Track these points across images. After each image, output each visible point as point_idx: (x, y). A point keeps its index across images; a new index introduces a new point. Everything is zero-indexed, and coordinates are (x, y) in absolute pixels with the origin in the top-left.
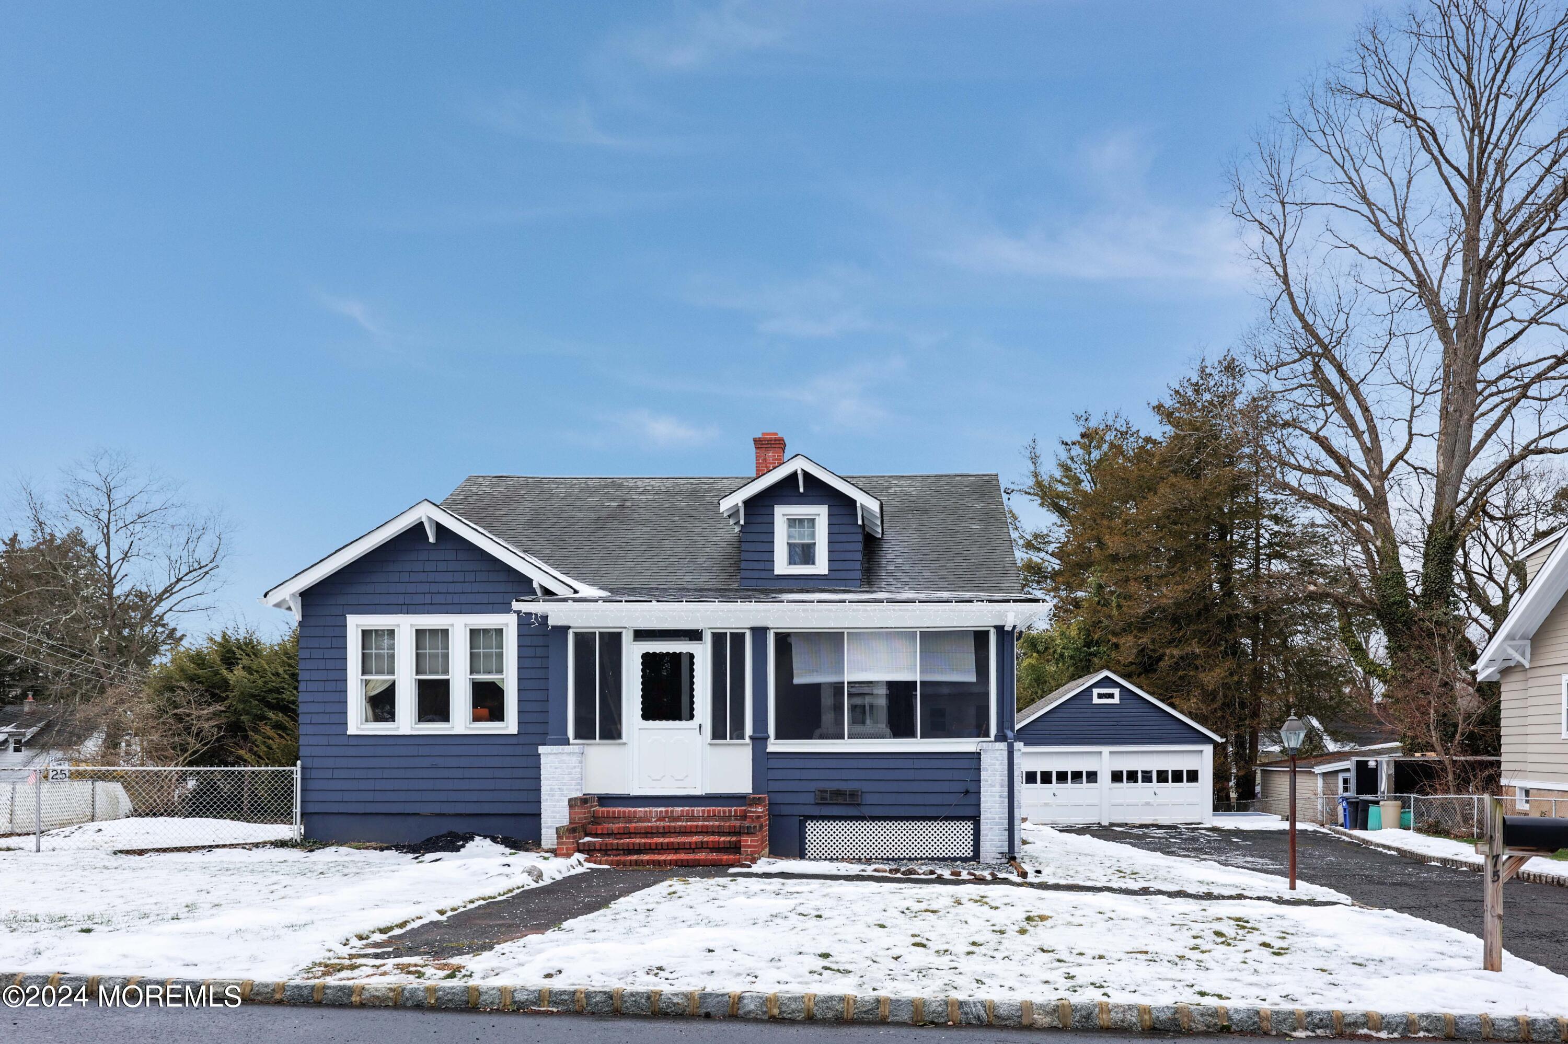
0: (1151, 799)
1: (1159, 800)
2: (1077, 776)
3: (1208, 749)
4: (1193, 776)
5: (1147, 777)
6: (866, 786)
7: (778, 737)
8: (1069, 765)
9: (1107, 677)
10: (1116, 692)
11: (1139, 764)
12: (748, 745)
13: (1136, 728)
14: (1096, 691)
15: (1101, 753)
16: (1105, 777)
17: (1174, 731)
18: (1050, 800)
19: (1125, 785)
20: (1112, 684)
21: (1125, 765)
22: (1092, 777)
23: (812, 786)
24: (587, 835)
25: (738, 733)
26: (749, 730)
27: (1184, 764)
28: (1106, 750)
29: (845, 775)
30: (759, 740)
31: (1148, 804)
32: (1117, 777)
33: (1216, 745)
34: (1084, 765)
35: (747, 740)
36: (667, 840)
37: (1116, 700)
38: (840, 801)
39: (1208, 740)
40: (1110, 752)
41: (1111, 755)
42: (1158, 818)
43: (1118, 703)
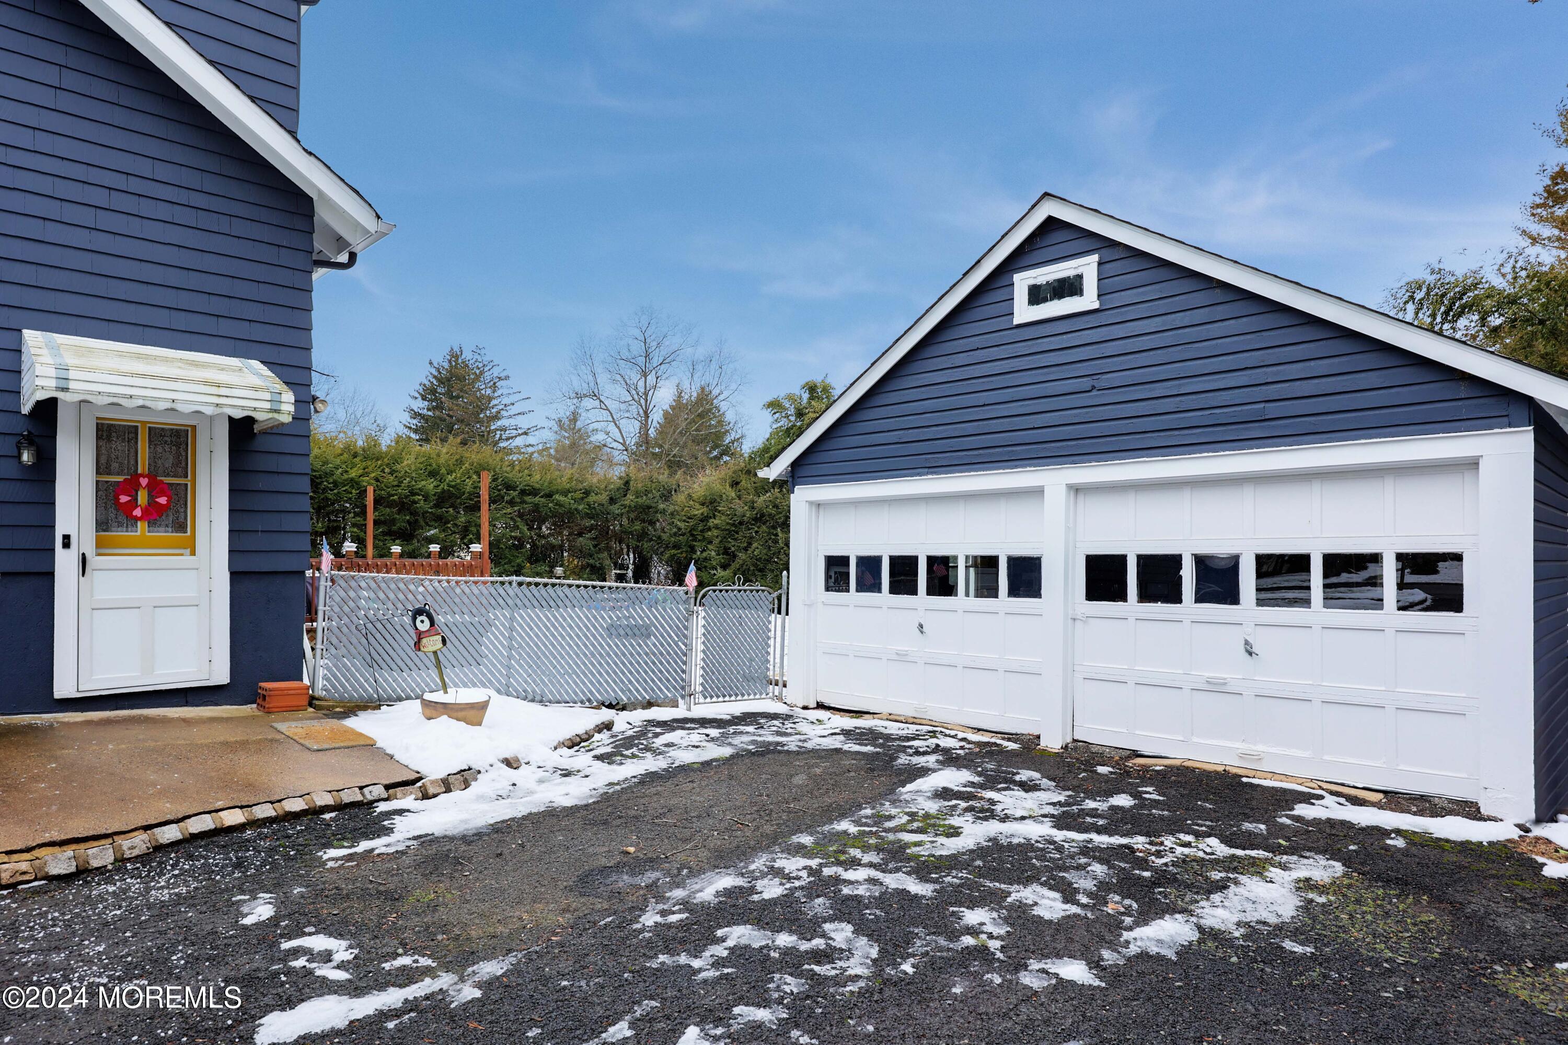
2: (983, 572)
10: (1089, 267)
14: (1020, 282)
15: (1041, 493)
17: (1374, 392)
18: (913, 643)
20: (1079, 243)
28: (1054, 481)
31: (1215, 688)
37: (1089, 299)
40: (1076, 490)
41: (1081, 497)
42: (1260, 748)
43: (1096, 305)
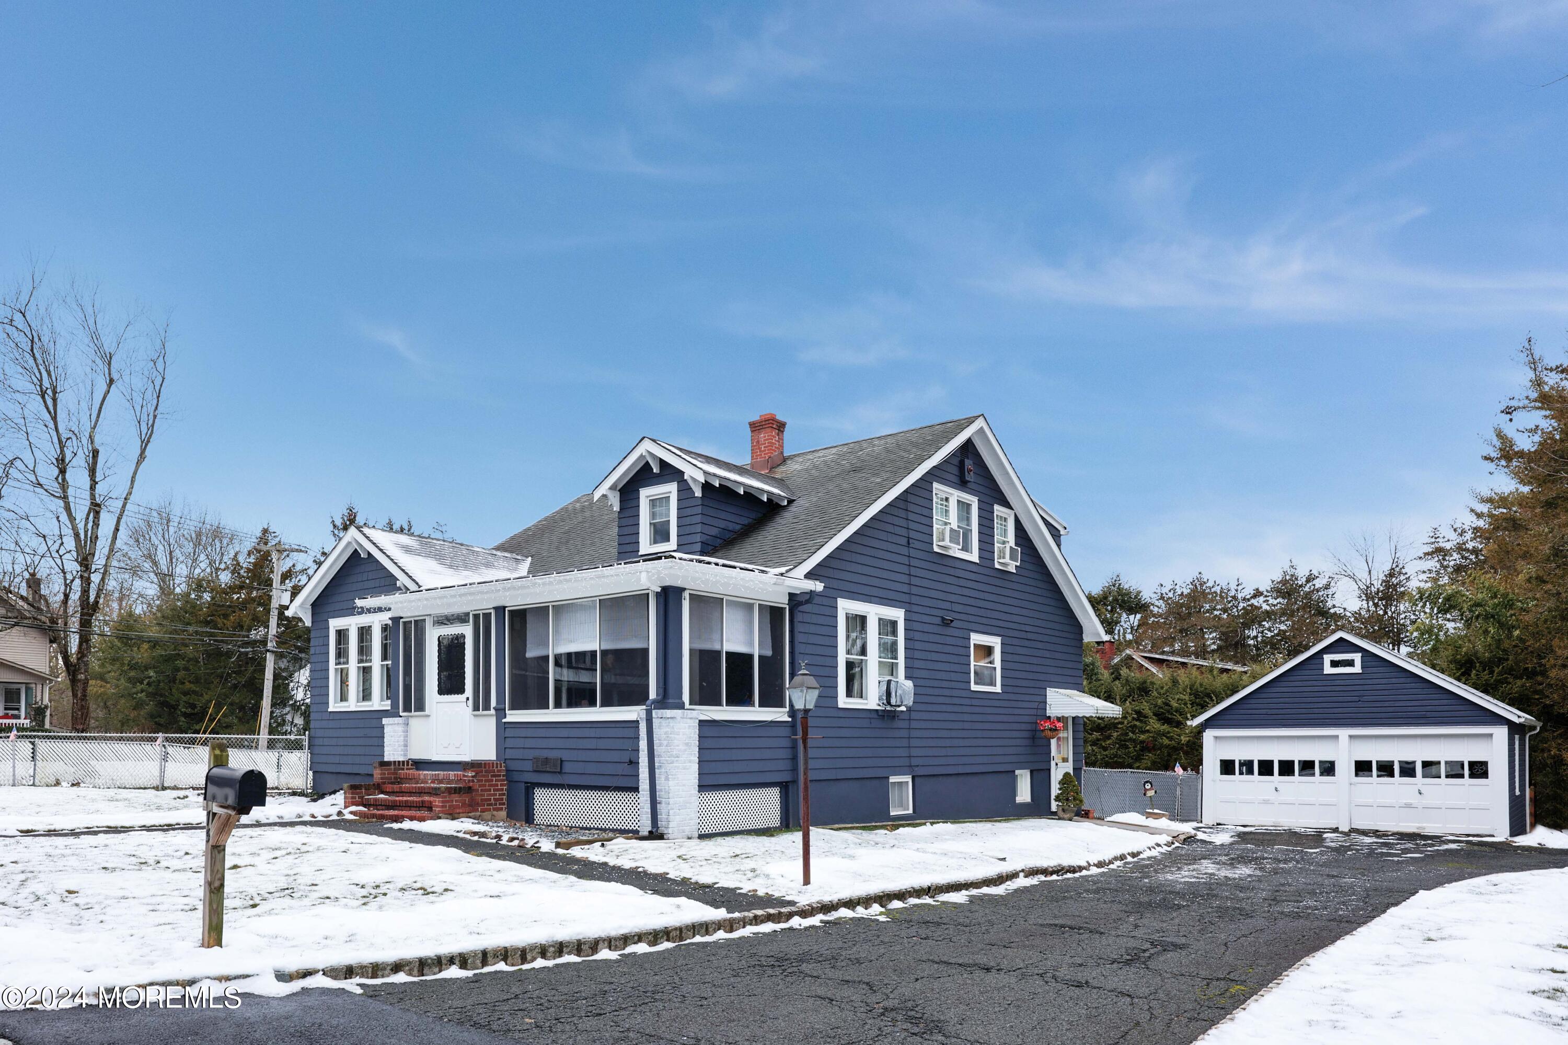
0: (1415, 800)
1: (1426, 801)
2: (1307, 766)
3: (1501, 733)
4: (1479, 770)
5: (1408, 770)
6: (565, 755)
7: (513, 708)
8: (1297, 753)
9: (1341, 639)
10: (1357, 657)
11: (1396, 753)
12: (491, 715)
13: (1387, 704)
14: (1327, 658)
15: (1337, 737)
16: (1345, 768)
17: (1446, 708)
18: (1272, 796)
19: (1374, 781)
20: (1353, 648)
21: (1375, 753)
22: (1329, 769)
23: (531, 754)
24: (382, 793)
25: (487, 707)
26: (493, 703)
27: (1467, 753)
28: (1343, 733)
29: (552, 743)
30: (501, 713)
31: (1408, 806)
32: (1362, 767)
33: (1515, 729)
34: (1317, 753)
35: (493, 712)
36: (405, 799)
37: (1357, 669)
38: (548, 769)
39: (1498, 720)
40: (1351, 737)
41: (1352, 740)
42: (1424, 825)
43: (1361, 672)
